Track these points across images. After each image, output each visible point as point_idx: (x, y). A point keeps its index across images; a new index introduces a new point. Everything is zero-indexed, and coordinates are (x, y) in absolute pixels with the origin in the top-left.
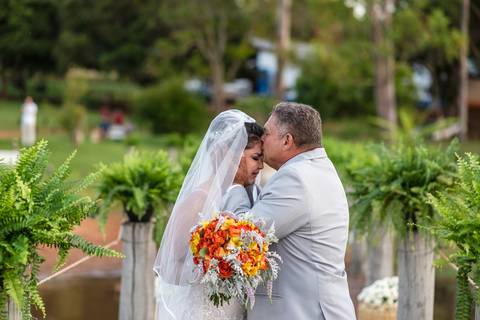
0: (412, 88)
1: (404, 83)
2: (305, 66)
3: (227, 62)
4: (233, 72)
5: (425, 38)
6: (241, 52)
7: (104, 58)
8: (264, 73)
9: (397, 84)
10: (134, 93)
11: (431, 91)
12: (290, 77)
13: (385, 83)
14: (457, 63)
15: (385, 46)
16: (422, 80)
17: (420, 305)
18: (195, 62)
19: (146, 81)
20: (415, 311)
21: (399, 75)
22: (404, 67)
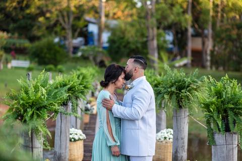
0: (165, 42)
3: (74, 28)
4: (76, 34)
5: (172, 18)
8: (92, 33)
11: (173, 43)
12: (105, 36)
14: (186, 30)
16: (169, 37)
17: (182, 139)
18: (58, 29)
20: (180, 141)
21: (159, 35)
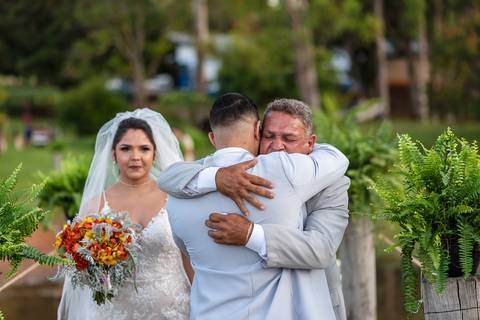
0: (332, 72)
1: (324, 68)
2: (224, 57)
3: (147, 59)
4: (153, 69)
5: (342, 23)
6: (160, 48)
7: (21, 64)
8: (184, 68)
9: (318, 68)
10: (55, 97)
11: (351, 73)
12: (211, 70)
13: (305, 69)
14: (373, 46)
15: (303, 32)
16: (341, 63)
18: (114, 61)
19: (66, 85)
21: (319, 60)
22: (322, 51)
